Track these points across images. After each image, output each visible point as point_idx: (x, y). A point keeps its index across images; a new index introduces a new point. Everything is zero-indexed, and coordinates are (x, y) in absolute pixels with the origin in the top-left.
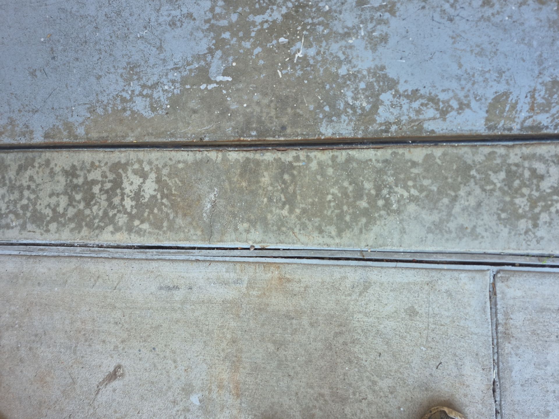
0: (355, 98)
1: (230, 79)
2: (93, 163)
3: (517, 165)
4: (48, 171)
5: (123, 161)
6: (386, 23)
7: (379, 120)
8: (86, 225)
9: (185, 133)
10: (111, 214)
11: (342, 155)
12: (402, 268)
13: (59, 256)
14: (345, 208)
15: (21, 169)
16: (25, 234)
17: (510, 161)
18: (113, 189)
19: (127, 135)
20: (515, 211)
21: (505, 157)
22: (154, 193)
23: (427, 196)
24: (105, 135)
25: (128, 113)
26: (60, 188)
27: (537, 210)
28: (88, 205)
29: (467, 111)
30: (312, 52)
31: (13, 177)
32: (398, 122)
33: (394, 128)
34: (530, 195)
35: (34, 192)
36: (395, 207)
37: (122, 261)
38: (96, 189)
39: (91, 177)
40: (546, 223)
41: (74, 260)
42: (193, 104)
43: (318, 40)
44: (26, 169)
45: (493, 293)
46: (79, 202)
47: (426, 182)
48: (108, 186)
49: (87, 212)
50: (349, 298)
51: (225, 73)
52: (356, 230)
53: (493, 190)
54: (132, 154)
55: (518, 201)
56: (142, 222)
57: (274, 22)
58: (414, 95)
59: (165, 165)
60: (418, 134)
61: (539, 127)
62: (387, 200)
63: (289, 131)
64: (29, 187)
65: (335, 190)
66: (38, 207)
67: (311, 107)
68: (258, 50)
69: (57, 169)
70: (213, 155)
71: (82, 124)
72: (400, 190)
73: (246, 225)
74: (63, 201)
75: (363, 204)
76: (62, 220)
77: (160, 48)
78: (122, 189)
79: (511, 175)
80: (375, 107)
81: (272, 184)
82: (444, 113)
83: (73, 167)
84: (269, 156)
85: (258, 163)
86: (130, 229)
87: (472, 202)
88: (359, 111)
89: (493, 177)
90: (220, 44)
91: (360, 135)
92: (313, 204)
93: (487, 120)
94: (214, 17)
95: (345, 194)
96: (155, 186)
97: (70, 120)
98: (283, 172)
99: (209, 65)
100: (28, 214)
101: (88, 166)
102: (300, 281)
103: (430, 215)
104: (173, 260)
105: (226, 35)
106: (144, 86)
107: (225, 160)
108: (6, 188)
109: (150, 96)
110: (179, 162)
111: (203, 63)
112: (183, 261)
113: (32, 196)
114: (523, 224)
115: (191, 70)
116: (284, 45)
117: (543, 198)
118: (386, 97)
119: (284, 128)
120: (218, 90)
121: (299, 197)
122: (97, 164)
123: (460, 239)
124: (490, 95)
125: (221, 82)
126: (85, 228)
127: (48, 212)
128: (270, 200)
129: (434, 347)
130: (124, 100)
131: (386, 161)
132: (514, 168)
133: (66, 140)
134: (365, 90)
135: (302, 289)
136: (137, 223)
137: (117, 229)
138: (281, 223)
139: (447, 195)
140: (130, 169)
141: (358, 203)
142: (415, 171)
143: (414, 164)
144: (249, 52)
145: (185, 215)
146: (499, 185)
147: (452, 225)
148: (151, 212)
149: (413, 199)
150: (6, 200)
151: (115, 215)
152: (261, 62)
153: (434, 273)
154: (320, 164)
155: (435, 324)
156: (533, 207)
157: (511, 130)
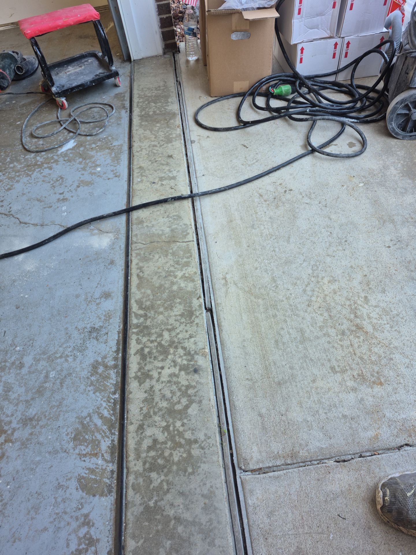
3: (144, 463)
17: (141, 469)
20: (185, 460)
21: (138, 475)
23: (177, 552)
27: (183, 441)
34: (171, 449)
40: (192, 434)
45: (259, 471)
53: (168, 483)
55: (176, 459)
61: (112, 448)
79: (154, 467)
82: (91, 542)
87: (179, 501)
89: (155, 484)
93: (102, 495)
103: (196, 545)
114: (196, 452)
117: (172, 438)
123: (216, 509)
129: (326, 525)
132: (147, 465)
139: (175, 528)
146: (163, 477)
147: (204, 519)
153: (254, 533)
155: (303, 525)
156: (180, 445)
157: (112, 472)
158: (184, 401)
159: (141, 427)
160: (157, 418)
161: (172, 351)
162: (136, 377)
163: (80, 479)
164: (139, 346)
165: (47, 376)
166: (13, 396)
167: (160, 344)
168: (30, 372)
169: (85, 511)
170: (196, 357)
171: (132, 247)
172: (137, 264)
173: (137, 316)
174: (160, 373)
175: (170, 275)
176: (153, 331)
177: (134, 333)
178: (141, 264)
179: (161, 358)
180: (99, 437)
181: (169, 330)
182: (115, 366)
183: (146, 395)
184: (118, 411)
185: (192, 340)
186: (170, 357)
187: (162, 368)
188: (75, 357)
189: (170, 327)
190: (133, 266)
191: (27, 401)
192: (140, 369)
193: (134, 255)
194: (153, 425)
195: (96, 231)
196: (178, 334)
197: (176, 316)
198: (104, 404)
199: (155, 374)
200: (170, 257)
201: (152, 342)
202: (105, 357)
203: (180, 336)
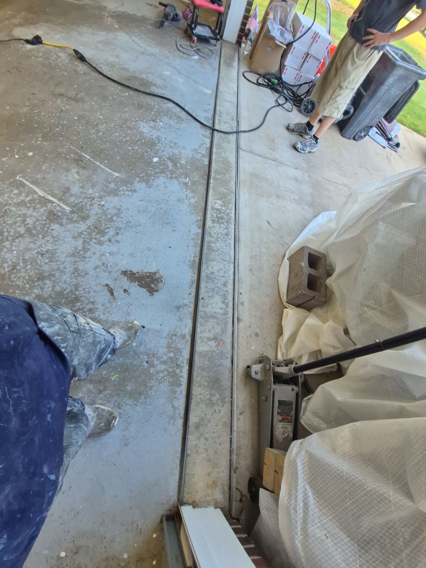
0: (198, 156)
4: (212, 228)
7: (205, 154)
10: (227, 213)
14: (226, 165)
19: (202, 206)
24: (201, 211)
25: (195, 204)
26: (218, 226)
31: (213, 239)
35: (219, 234)
36: (226, 157)
38: (219, 216)
39: (215, 216)
42: (194, 188)
44: (211, 235)
48: (218, 212)
49: (226, 219)
51: (186, 179)
54: (209, 204)
57: (172, 165)
63: (205, 170)
65: (222, 165)
67: (199, 164)
68: (180, 170)
69: (212, 225)
71: (197, 218)
74: (222, 225)
77: (174, 192)
78: (219, 209)
83: (212, 220)
85: (214, 177)
86: (231, 210)
90: (176, 178)
91: (208, 158)
94: (167, 177)
96: (219, 201)
97: (195, 220)
98: (217, 173)
100: (226, 237)
105: (174, 176)
106: (187, 198)
107: (212, 183)
109: (190, 198)
110: (212, 194)
111: (181, 183)
116: (180, 165)
120: (191, 181)
122: (211, 214)
130: (190, 205)
140: (213, 206)
152: (184, 170)
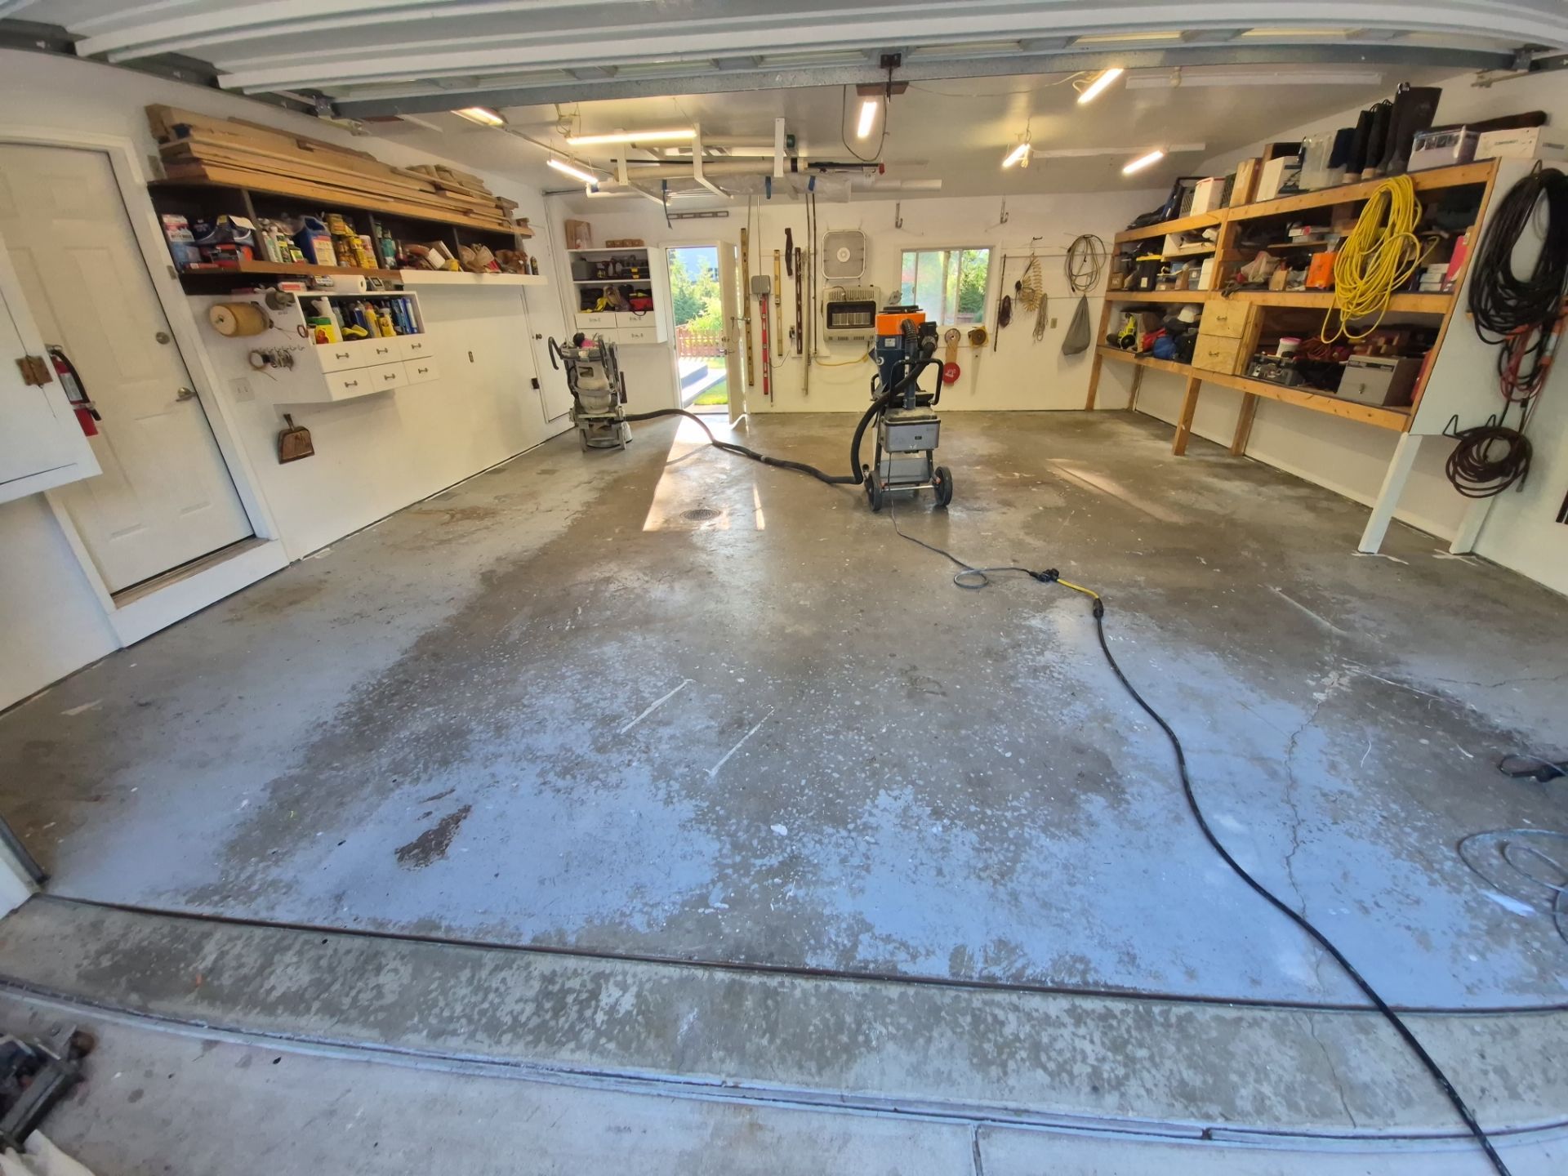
0: (838, 936)
1: (727, 906)
2: (576, 970)
3: (980, 1010)
4: (525, 974)
5: (607, 971)
6: (863, 878)
7: (859, 957)
8: (546, 1040)
9: (676, 951)
10: (577, 1029)
11: (825, 985)
12: (883, 1118)
13: (498, 1077)
14: (826, 1041)
15: (498, 968)
16: (471, 1045)
17: (974, 1006)
18: (588, 1000)
19: (618, 947)
20: (985, 1055)
21: (969, 1001)
22: (630, 1008)
23: (904, 1035)
24: (595, 944)
25: (624, 926)
26: (531, 994)
27: (1004, 1057)
28: (556, 1016)
29: (933, 957)
30: (801, 893)
31: (484, 977)
32: (875, 961)
33: (871, 966)
34: (996, 1040)
35: (500, 995)
36: (874, 1043)
37: (572, 1090)
38: (570, 999)
39: (569, 984)
40: (1014, 1070)
41: (516, 1084)
42: (689, 925)
43: (808, 884)
44: (502, 970)
45: (977, 1153)
46: (547, 1011)
47: (903, 1020)
48: (584, 996)
49: (552, 1023)
50: (826, 1154)
51: (724, 901)
52: (837, 1069)
53: (962, 1033)
54: (619, 965)
55: (986, 1046)
56: (610, 1040)
57: (771, 866)
58: (888, 939)
59: (649, 980)
60: (893, 974)
61: (993, 977)
62: (867, 1036)
63: (776, 958)
64: (497, 990)
65: (817, 1021)
66: (498, 1014)
67: (798, 939)
68: (755, 886)
69: (536, 973)
70: (700, 973)
71: (574, 932)
72: (880, 1028)
73: (721, 1053)
74: (530, 1008)
75: (844, 1038)
76: (520, 1030)
77: (669, 875)
78: (598, 1001)
79: (977, 1020)
80: (855, 946)
81: (754, 1009)
82: (914, 957)
83: (554, 973)
84: (755, 979)
85: (742, 985)
86: (594, 1048)
87: (945, 1044)
88: (841, 948)
89: (961, 1020)
90: (722, 877)
91: (842, 969)
92: (794, 1035)
93: (951, 967)
94: (721, 856)
95: (827, 1026)
96: (633, 1001)
97: (565, 927)
98: (766, 998)
99: (709, 893)
100: (484, 1020)
101: (570, 972)
102: (773, 1130)
103: (908, 1055)
104: (632, 1093)
105: (729, 871)
106: (646, 904)
107: (711, 978)
108: (470, 989)
109: (649, 914)
110: (664, 977)
111: (704, 891)
112: (643, 1095)
113: (497, 1001)
114: (994, 1071)
115: (692, 896)
116: (778, 885)
117: (1007, 1044)
118: (865, 938)
119: (771, 955)
120: (715, 915)
121: (780, 1026)
122: (580, 971)
123: (939, 1085)
124: (951, 948)
125: (718, 909)
126: (543, 1043)
127: (508, 1020)
128: (751, 1026)
130: (623, 914)
131: (864, 995)
132: (978, 1012)
133: (553, 946)
134: (846, 930)
135: (775, 1140)
136: (603, 1040)
137: (579, 1047)
138: (760, 1053)
139: (922, 1035)
140: (612, 981)
141: (840, 1037)
142: (892, 1008)
143: (891, 1001)
144: (747, 887)
145: (657, 1036)
146: (967, 1028)
147: (929, 1069)
148: (622, 1030)
149: (892, 1037)
150: (466, 1001)
151: (582, 1030)
152: (757, 896)
153: (915, 1125)
154: (804, 992)
156: (1000, 1053)
157: (971, 977)
158: (1052, 1066)
159: (1016, 1009)
160: (1028, 1028)
161: (1120, 1058)
162: (1074, 1007)
163: (964, 947)
164: (1117, 1013)
165: (1063, 910)
166: (1038, 880)
167: (1126, 1042)
168: (1065, 894)
169: (938, 952)
170: (1116, 1094)
171: (1300, 1014)
172: (1263, 1019)
173: (1165, 1014)
174: (1084, 1037)
175: (1257, 1072)
176: (1145, 1034)
177: (1137, 1007)
178: (1264, 1025)
179: (1107, 1041)
180: (1004, 964)
181: (1151, 1058)
182: (1086, 983)
183: (1054, 1017)
184: (1033, 985)
185: (1143, 1092)
186: (1110, 1054)
187: (1092, 1042)
188: (1091, 938)
189: (1157, 1059)
190: (1258, 1013)
191: (1034, 894)
192: (1086, 1011)
193: (1282, 1015)
194: (1020, 1024)
195: (1313, 959)
196: (1149, 1072)
197: (1180, 1072)
198: (1038, 970)
199: (1082, 1031)
200: (1299, 1077)
201: (1128, 1031)
202: (1096, 971)
203: (1145, 1074)
